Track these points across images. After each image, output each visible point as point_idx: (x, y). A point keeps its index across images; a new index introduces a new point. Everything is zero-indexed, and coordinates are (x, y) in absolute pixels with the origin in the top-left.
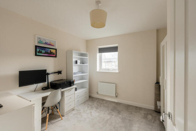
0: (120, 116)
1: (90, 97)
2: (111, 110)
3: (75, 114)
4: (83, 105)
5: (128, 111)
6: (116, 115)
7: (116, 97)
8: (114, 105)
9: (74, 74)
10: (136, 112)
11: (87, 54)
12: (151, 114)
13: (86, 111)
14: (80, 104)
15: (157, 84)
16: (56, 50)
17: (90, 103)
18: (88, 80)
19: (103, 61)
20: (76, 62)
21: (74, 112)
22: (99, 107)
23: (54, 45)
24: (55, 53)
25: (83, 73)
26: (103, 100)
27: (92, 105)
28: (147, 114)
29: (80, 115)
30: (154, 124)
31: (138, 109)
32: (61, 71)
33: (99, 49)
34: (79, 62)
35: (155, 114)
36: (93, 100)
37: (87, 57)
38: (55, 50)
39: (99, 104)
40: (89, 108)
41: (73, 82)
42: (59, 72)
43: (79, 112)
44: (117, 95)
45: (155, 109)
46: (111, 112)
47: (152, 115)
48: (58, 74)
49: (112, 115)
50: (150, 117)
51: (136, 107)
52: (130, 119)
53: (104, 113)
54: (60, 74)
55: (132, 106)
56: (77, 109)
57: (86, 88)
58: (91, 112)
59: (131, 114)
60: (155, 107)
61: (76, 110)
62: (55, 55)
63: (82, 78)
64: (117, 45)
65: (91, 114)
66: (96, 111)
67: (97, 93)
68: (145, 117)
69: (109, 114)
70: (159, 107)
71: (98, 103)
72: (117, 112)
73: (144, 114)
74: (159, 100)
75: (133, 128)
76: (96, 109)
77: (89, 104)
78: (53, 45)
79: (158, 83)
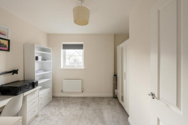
0: (91, 108)
1: (54, 97)
2: (81, 105)
3: (41, 120)
4: (47, 107)
5: (95, 103)
6: (87, 108)
7: (83, 92)
8: (81, 100)
9: (36, 73)
10: (101, 102)
11: (51, 49)
12: (111, 100)
13: (54, 113)
14: (44, 108)
15: (115, 77)
16: (9, 41)
17: (56, 104)
18: (51, 79)
19: (67, 57)
20: (37, 58)
21: (39, 119)
22: (67, 105)
23: (6, 34)
24: (7, 46)
25: (45, 71)
26: (69, 97)
27: (58, 105)
28: (109, 101)
29: (48, 119)
30: (116, 108)
31: (101, 99)
32: (18, 70)
33: (63, 45)
34: (40, 58)
35: (114, 100)
36: (58, 100)
37: (50, 53)
38: (7, 41)
39: (66, 103)
40: (57, 109)
41: (37, 82)
42: (15, 72)
43: (46, 117)
44: (83, 90)
45: (113, 96)
46: (81, 107)
47: (113, 101)
48: (13, 74)
49: (83, 109)
50: (112, 103)
51: (100, 97)
52: (99, 108)
53: (75, 110)
54: (15, 74)
55: (96, 97)
56: (41, 114)
57: (49, 88)
58: (61, 113)
59: (98, 104)
60: (113, 94)
61: (41, 116)
62: (7, 48)
63: (43, 77)
64: (83, 43)
65: (62, 115)
66: (65, 110)
67: (62, 91)
68: (109, 104)
69: (80, 109)
70: (116, 94)
71: (64, 102)
72: (86, 105)
73: (107, 101)
74: (116, 89)
75: (104, 115)
76: (64, 109)
77: (54, 105)
78: (4, 34)
79: (115, 75)
